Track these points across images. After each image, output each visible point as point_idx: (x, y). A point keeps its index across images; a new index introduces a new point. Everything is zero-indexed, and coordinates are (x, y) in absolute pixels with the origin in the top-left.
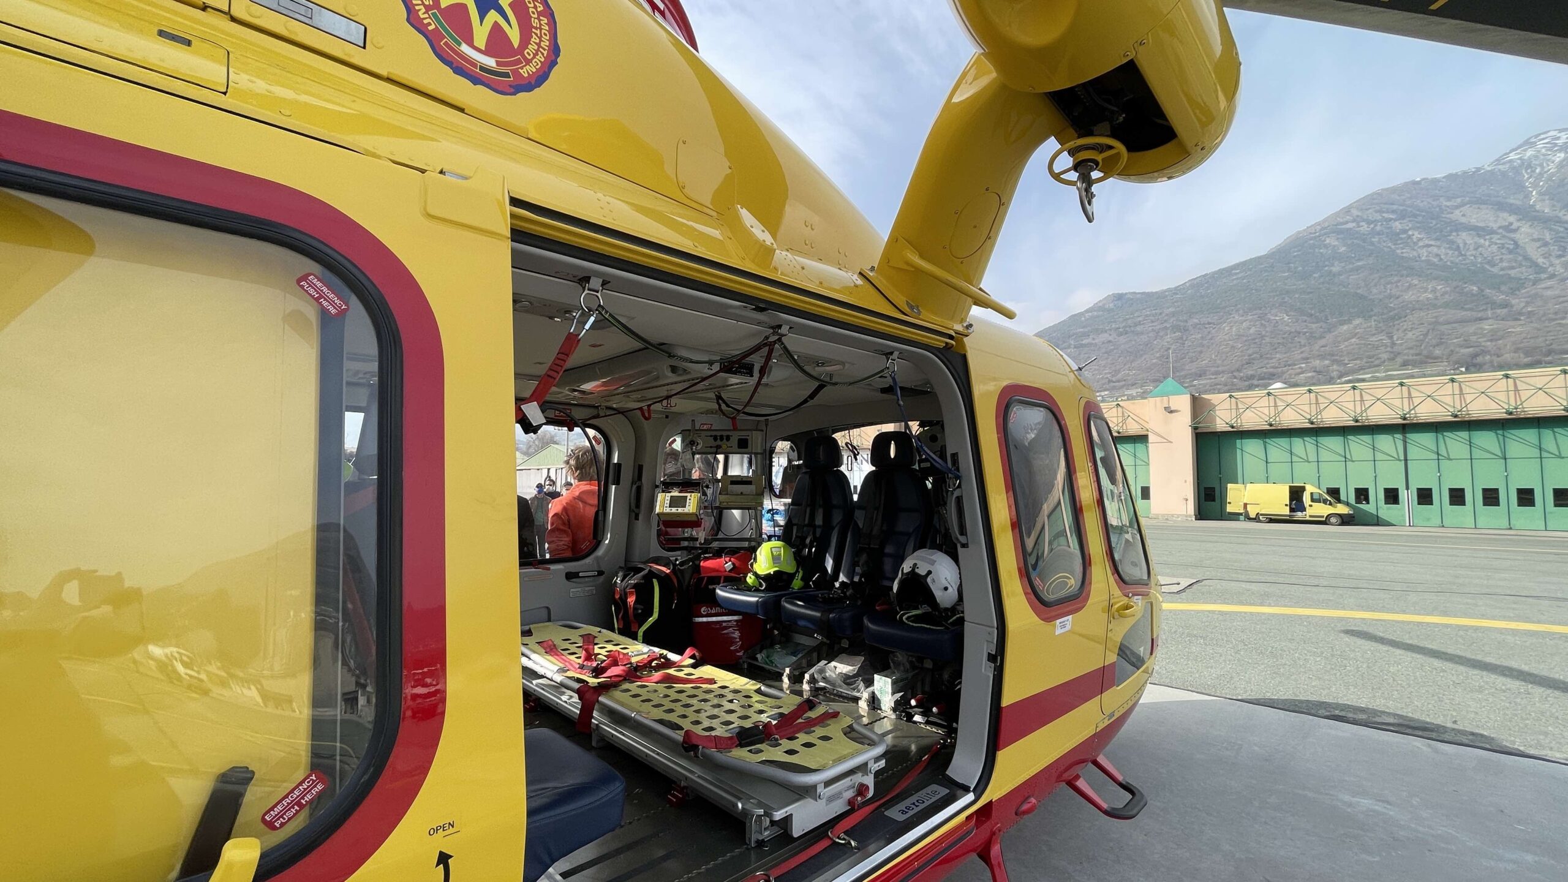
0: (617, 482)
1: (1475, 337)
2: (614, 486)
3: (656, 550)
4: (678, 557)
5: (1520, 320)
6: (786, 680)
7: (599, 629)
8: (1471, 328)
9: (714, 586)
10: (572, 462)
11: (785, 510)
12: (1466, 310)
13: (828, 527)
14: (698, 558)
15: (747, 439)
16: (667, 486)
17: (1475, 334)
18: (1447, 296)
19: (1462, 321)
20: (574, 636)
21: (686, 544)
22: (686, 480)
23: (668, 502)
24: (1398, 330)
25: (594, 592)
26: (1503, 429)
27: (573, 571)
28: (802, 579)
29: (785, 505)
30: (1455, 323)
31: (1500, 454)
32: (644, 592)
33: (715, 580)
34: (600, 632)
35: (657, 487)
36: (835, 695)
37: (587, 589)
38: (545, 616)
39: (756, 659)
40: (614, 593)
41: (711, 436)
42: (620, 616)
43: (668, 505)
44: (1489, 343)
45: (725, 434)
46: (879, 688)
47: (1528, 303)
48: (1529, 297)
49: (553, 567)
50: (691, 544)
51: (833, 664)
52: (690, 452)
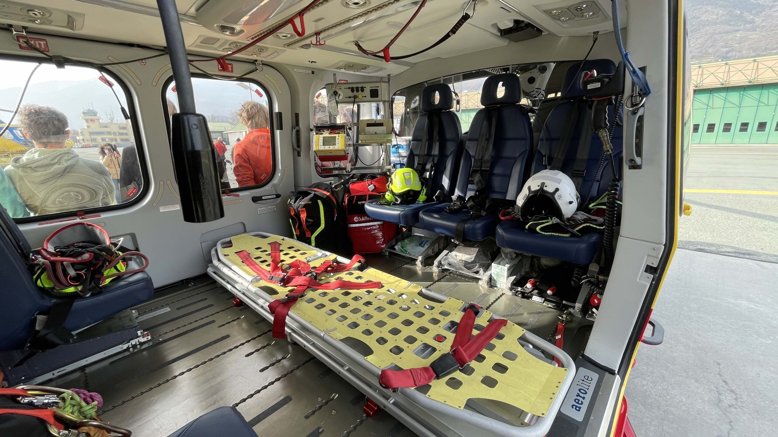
0: (281, 128)
1: (731, 42)
2: (278, 131)
3: (316, 179)
4: (332, 181)
5: (756, 31)
6: (418, 263)
7: (282, 237)
8: (730, 36)
9: (363, 202)
10: (244, 115)
11: (407, 145)
12: (731, 25)
13: (443, 156)
14: (347, 182)
15: (377, 90)
16: (320, 129)
17: (732, 39)
18: (723, 17)
19: (727, 32)
20: (264, 244)
21: (336, 172)
22: (332, 124)
23: (322, 141)
24: (694, 38)
25: (275, 209)
26: (744, 91)
27: (257, 195)
28: (426, 195)
29: (406, 141)
30: (723, 33)
31: (738, 105)
32: (312, 209)
33: (362, 198)
34: (283, 240)
35: (312, 130)
36: (458, 275)
37: (269, 207)
38: (242, 229)
39: (395, 249)
40: (290, 212)
41: (349, 88)
42: (297, 227)
43: (322, 144)
44: (737, 45)
45: (360, 86)
46: (496, 273)
47: (763, 21)
48: (765, 17)
49: (241, 194)
50: (341, 172)
51: (454, 253)
52: (334, 101)
